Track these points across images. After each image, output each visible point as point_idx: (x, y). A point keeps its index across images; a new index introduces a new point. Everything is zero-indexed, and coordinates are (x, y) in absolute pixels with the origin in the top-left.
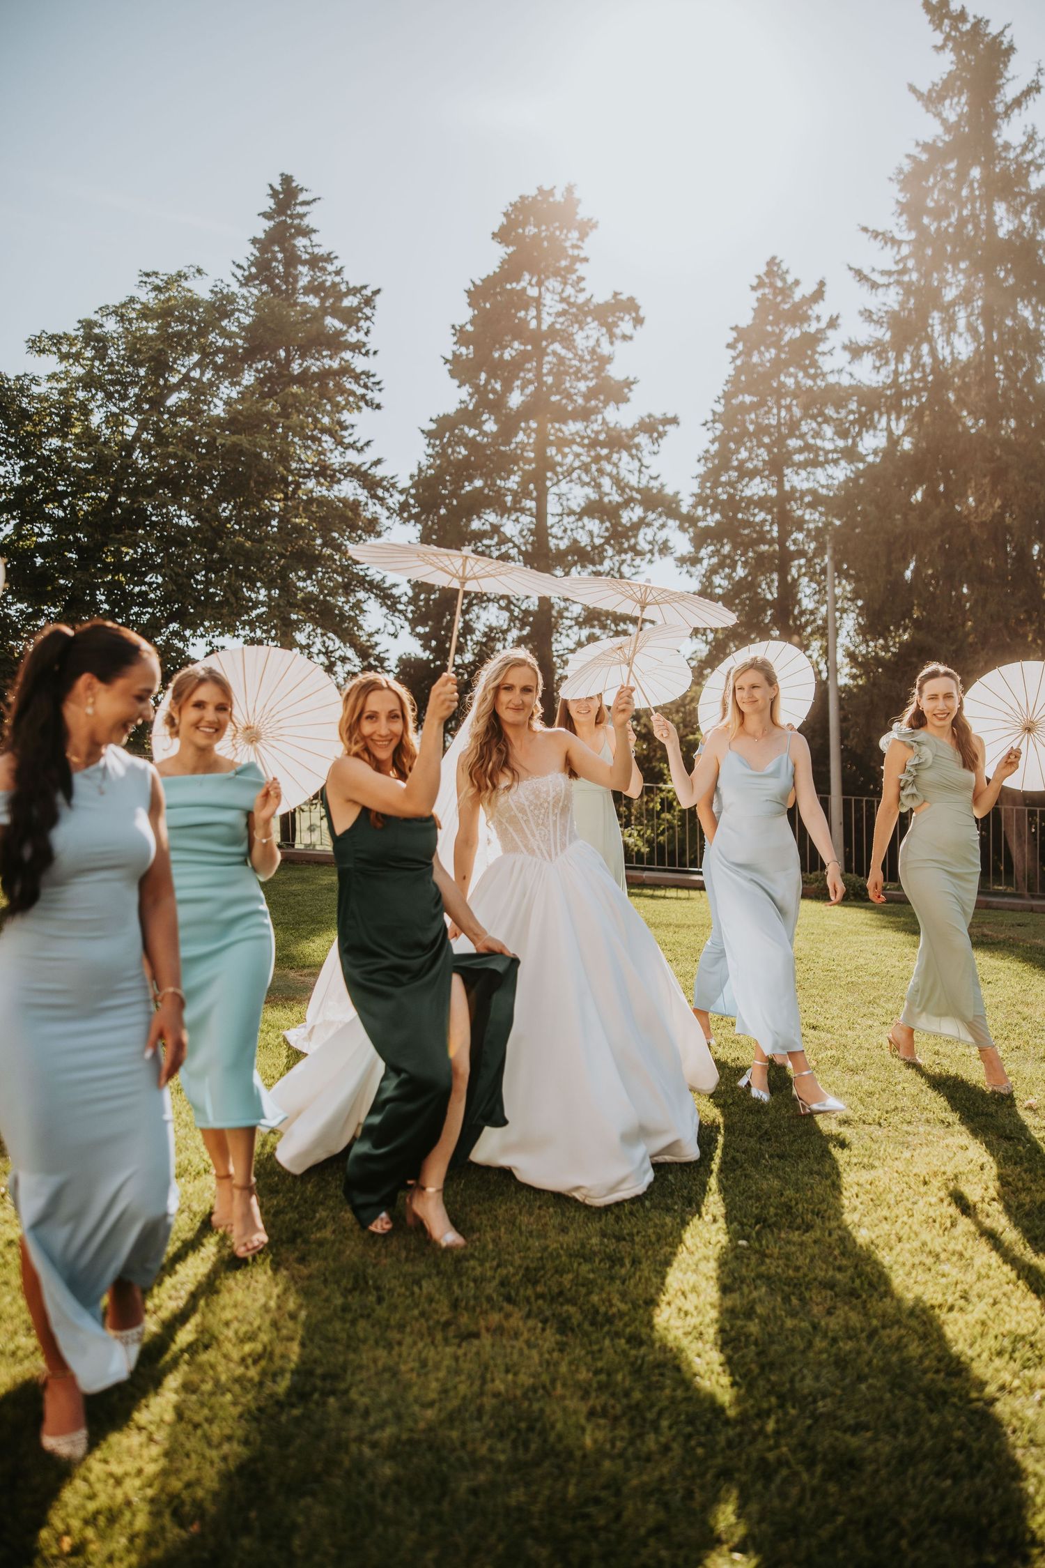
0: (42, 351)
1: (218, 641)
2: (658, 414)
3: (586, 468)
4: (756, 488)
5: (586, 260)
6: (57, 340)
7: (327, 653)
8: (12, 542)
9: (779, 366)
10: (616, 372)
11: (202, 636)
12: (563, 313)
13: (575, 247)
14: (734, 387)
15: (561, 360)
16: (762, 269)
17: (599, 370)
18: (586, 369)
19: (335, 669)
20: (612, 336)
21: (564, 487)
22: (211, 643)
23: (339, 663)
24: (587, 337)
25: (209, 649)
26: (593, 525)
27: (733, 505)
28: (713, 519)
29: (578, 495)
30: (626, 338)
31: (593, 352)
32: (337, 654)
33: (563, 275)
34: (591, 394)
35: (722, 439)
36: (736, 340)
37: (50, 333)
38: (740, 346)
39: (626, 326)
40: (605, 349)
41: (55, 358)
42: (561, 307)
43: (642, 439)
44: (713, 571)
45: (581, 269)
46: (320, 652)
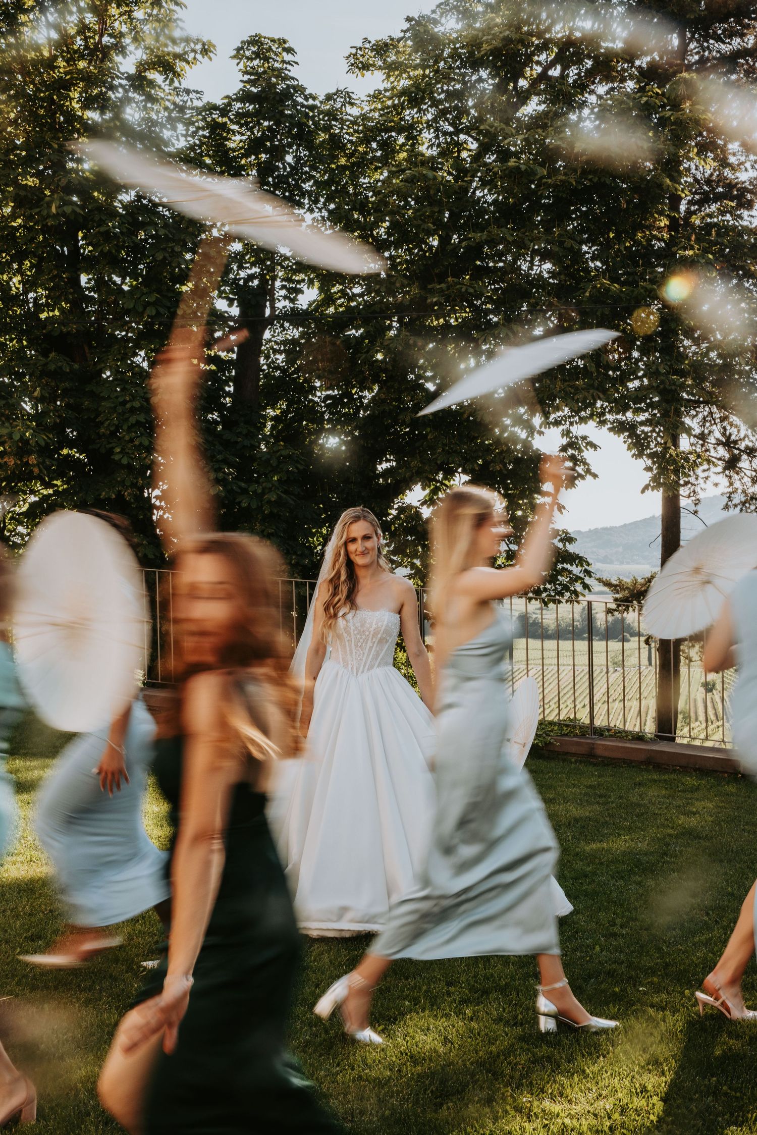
0: (365, 67)
1: (579, 430)
6: (381, 49)
7: (728, 443)
8: (316, 309)
11: (557, 423)
19: (740, 465)
22: (567, 433)
23: (745, 457)
25: (565, 441)
32: (742, 446)
37: (373, 42)
41: (379, 75)
46: (719, 443)
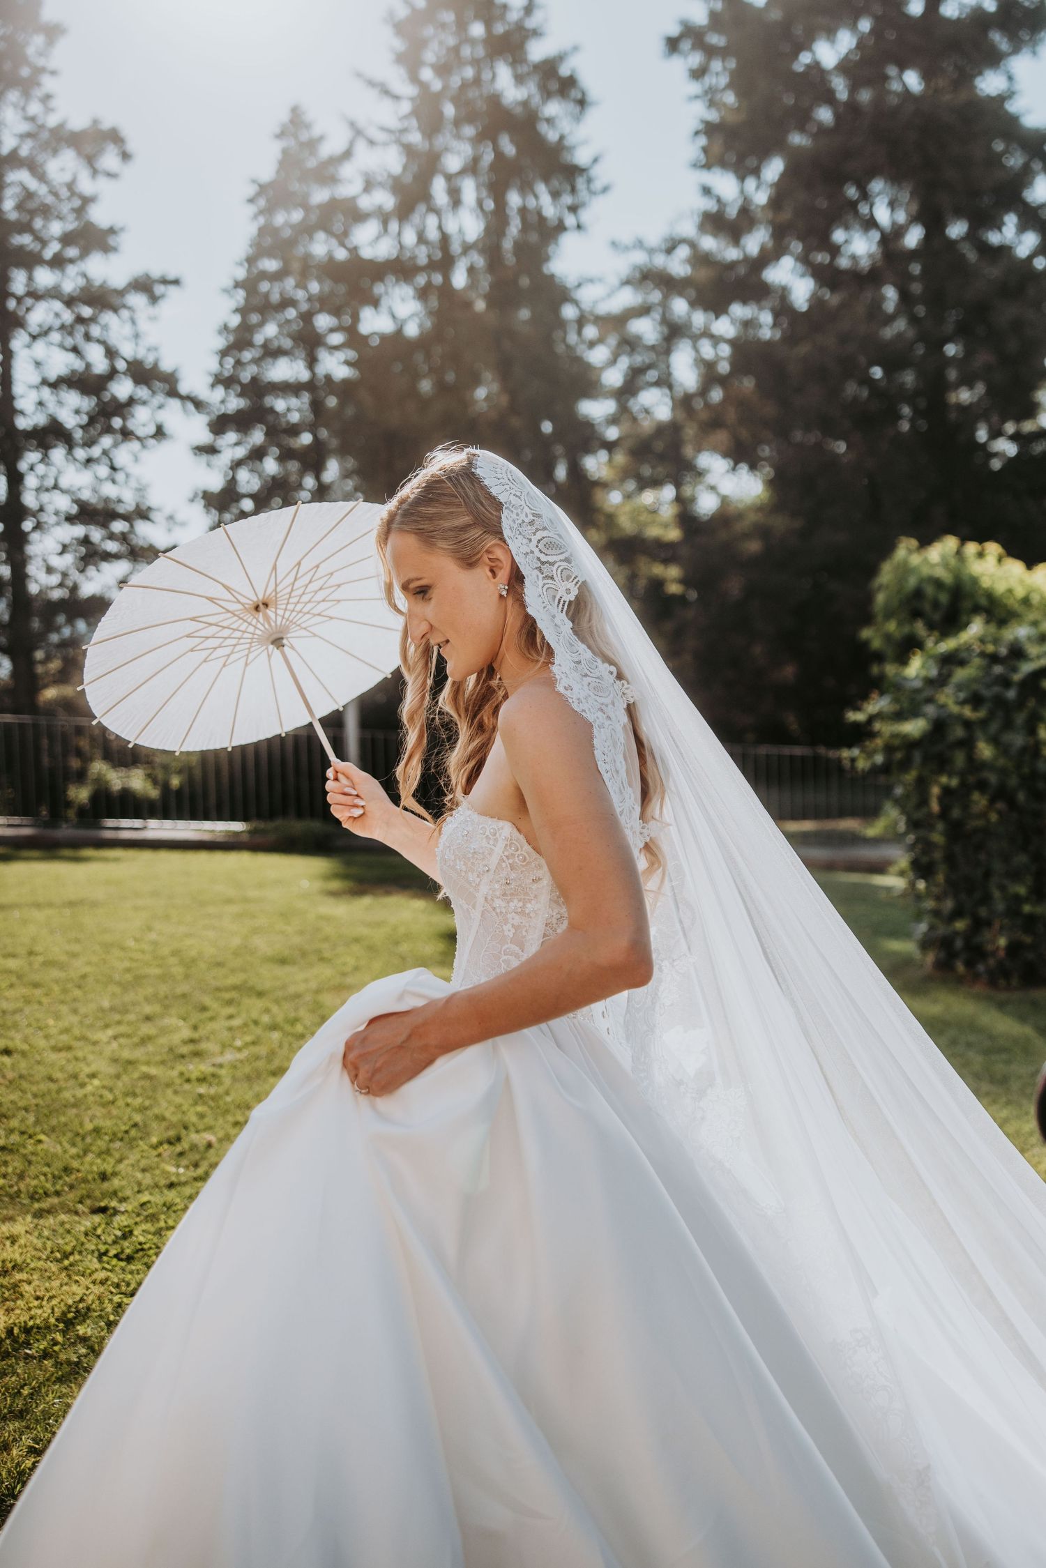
2: (156, 273)
3: (66, 329)
4: (286, 370)
5: (53, 73)
9: (306, 231)
10: (99, 216)
12: (29, 135)
13: (41, 54)
14: (259, 250)
15: (29, 195)
16: (285, 116)
17: (79, 212)
18: (65, 208)
20: (95, 172)
21: (40, 348)
24: (62, 170)
26: (73, 399)
27: (257, 390)
28: (235, 403)
29: (60, 363)
30: (111, 175)
31: (70, 186)
33: (27, 86)
34: (67, 239)
35: (243, 311)
36: (258, 194)
38: (262, 202)
39: (110, 160)
40: (86, 185)
42: (25, 127)
43: (137, 300)
44: (237, 465)
45: (48, 83)
